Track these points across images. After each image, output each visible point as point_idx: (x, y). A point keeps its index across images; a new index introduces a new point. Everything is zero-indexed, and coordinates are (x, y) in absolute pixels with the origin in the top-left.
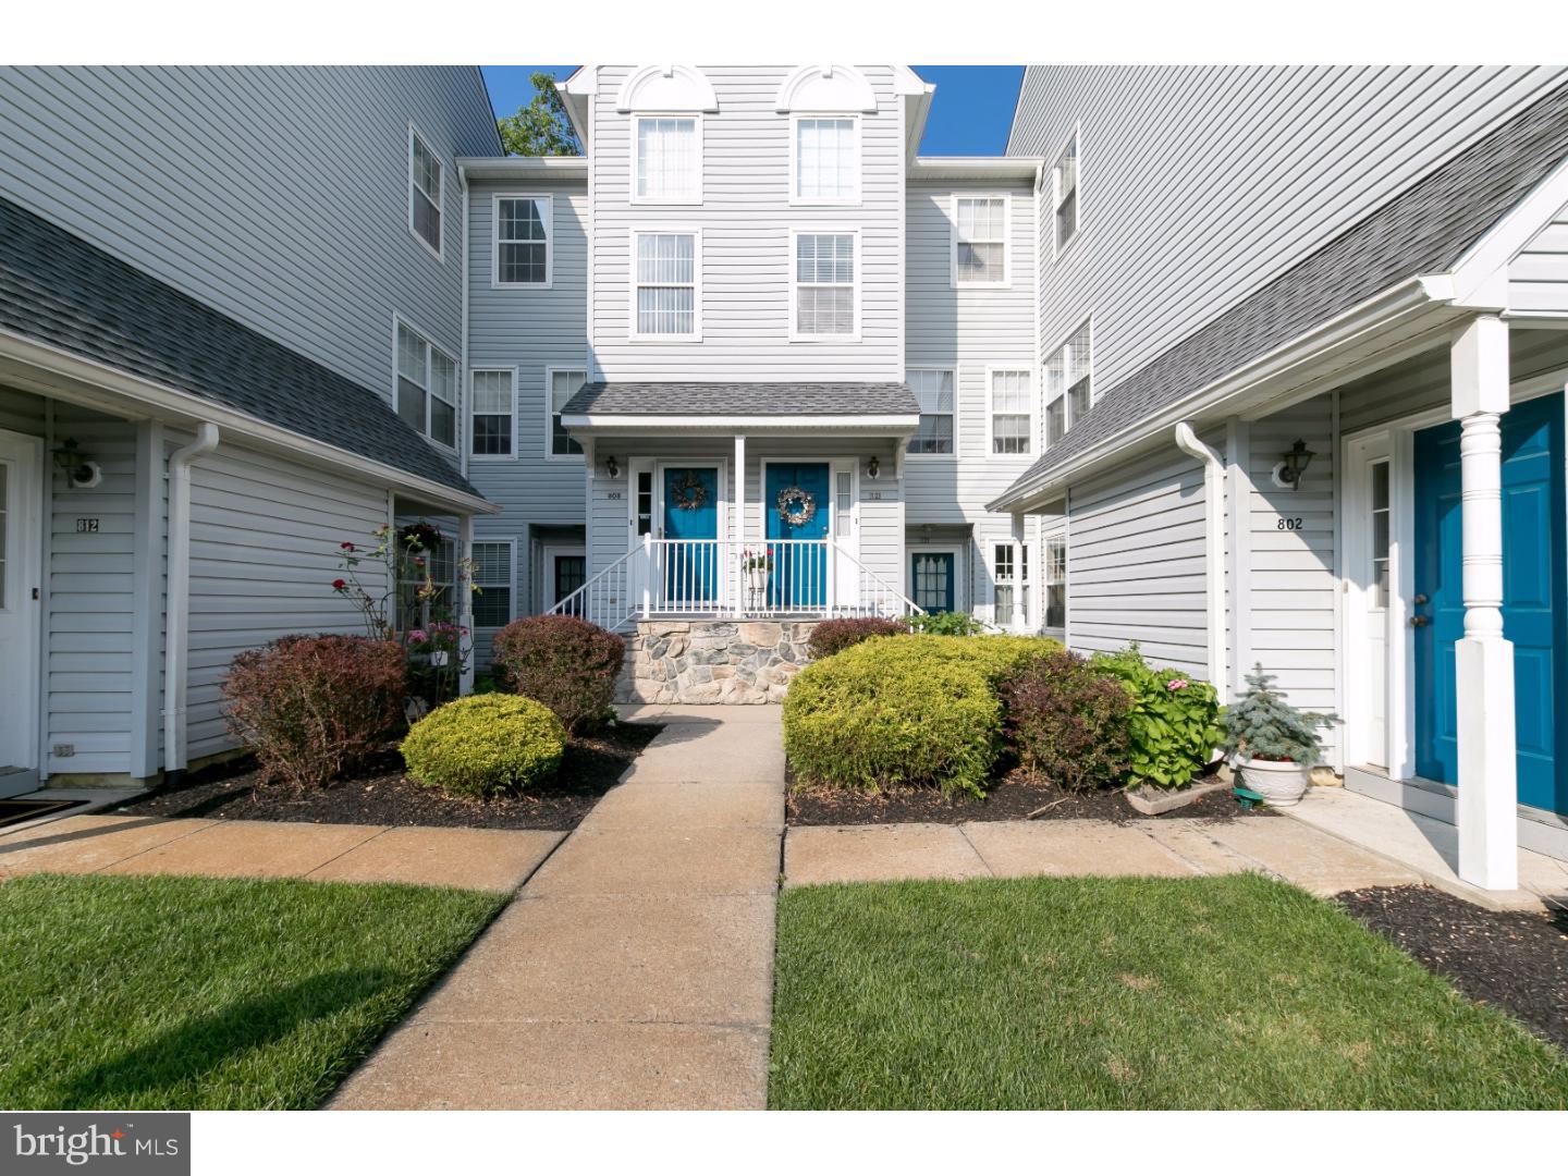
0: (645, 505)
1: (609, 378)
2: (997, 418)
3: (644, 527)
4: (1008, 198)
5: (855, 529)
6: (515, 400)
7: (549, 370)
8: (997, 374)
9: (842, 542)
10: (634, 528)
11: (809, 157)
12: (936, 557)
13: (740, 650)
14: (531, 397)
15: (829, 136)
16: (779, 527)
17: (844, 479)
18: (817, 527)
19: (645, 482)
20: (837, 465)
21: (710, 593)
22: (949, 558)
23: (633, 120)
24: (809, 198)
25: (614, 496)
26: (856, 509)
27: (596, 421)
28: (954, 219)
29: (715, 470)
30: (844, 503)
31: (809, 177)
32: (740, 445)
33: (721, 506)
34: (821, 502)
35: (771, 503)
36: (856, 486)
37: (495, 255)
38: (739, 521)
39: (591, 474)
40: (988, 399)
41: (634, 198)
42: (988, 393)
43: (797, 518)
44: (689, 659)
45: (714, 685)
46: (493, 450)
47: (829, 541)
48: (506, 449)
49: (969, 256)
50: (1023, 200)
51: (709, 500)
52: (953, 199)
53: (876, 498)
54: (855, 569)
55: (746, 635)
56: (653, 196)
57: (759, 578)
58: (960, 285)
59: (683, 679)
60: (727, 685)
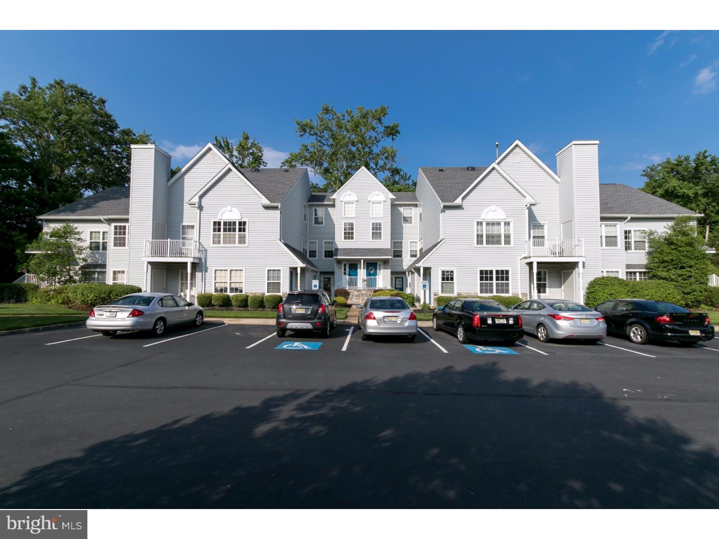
0: (345, 269)
1: (339, 248)
2: (411, 251)
3: (345, 274)
4: (413, 208)
5: (382, 274)
6: (317, 248)
7: (324, 241)
8: (411, 242)
9: (380, 276)
10: (343, 274)
11: (374, 209)
12: (400, 277)
13: (362, 294)
14: (320, 247)
15: (378, 205)
16: (369, 274)
17: (380, 265)
18: (375, 274)
19: (345, 266)
20: (379, 263)
21: (356, 285)
22: (402, 278)
23: (343, 203)
24: (374, 216)
25: (340, 268)
26: (382, 271)
27: (339, 257)
28: (402, 212)
29: (357, 264)
30: (380, 269)
31: (374, 212)
32: (362, 261)
33: (359, 270)
34: (376, 269)
35: (367, 269)
36: (382, 267)
37: (314, 219)
38: (362, 272)
39: (336, 265)
40: (409, 247)
41: (343, 216)
42: (409, 246)
43: (372, 272)
44: (354, 296)
45: (358, 300)
46: (313, 257)
47: (377, 277)
48: (315, 257)
49: (406, 220)
50: (416, 208)
51: (356, 269)
52: (402, 208)
53: (385, 269)
54: (382, 282)
55: (363, 292)
56: (347, 216)
57: (365, 283)
58: (404, 225)
59: (353, 299)
60: (360, 300)
